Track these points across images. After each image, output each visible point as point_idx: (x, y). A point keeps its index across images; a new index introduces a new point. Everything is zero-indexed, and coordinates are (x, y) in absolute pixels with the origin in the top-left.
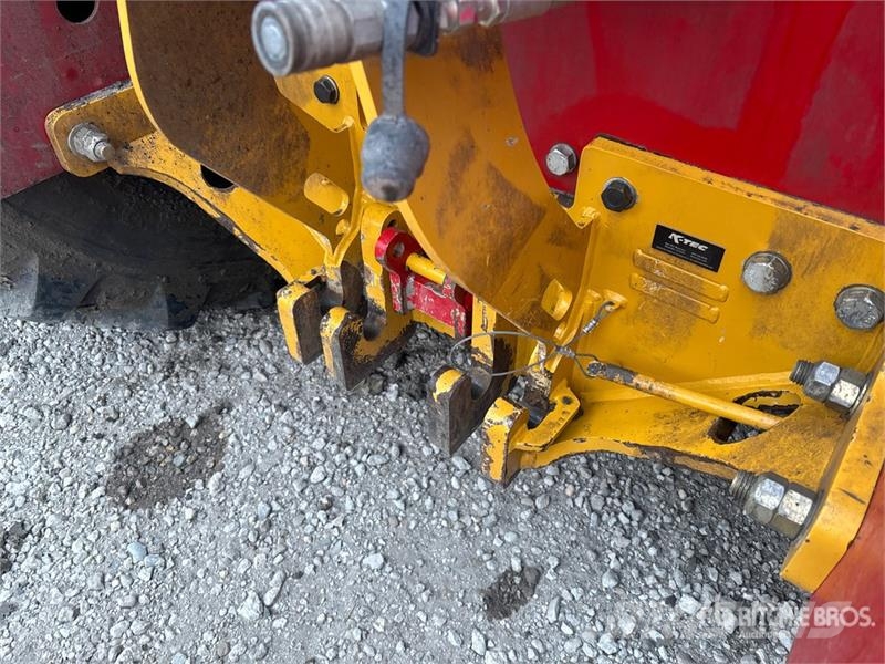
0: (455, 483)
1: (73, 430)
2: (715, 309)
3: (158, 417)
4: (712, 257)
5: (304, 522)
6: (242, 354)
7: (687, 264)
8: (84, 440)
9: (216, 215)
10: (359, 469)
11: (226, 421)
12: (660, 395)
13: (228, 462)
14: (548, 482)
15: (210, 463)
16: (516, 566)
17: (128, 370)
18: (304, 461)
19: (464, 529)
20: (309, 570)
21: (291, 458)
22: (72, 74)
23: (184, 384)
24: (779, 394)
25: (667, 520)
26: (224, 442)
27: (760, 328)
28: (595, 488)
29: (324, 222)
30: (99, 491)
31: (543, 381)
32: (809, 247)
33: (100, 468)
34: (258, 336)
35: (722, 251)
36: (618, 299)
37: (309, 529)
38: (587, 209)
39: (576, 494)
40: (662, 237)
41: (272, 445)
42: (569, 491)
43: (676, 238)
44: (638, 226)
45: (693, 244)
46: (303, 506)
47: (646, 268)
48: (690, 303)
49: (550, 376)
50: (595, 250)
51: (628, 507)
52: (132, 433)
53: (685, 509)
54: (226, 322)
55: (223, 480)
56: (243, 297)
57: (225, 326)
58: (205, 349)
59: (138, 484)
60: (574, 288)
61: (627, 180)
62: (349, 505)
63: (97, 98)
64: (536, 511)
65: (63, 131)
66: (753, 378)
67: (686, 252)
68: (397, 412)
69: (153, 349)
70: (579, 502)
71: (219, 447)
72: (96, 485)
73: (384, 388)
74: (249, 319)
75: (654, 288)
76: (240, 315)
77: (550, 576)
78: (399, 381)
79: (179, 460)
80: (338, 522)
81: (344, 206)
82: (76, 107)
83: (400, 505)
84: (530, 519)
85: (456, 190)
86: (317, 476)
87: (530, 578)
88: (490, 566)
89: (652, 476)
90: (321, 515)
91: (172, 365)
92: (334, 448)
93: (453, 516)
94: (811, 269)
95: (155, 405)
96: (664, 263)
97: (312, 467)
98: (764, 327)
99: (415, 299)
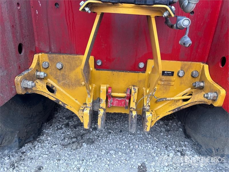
0: (114, 156)
2: (174, 83)
4: (172, 74)
7: (168, 76)
9: (54, 100)
10: (91, 164)
12: (172, 100)
14: (132, 147)
16: (139, 165)
18: (75, 169)
24: (187, 93)
27: (181, 83)
32: (186, 67)
34: (36, 147)
35: (174, 72)
40: (163, 73)
41: (63, 170)
43: (166, 72)
44: (159, 72)
45: (169, 72)
47: (161, 80)
48: (169, 83)
49: (149, 106)
51: (149, 144)
57: (24, 149)
58: (21, 157)
63: (25, 73)
65: (21, 81)
66: (181, 93)
67: (168, 74)
68: (89, 149)
73: (82, 145)
74: (30, 144)
75: (163, 83)
76: (27, 144)
77: (147, 163)
78: (85, 142)
82: (22, 75)
84: (134, 155)
86: (82, 170)
87: (143, 165)
88: (134, 168)
94: (187, 71)
96: (164, 78)
98: (182, 83)
99: (112, 103)
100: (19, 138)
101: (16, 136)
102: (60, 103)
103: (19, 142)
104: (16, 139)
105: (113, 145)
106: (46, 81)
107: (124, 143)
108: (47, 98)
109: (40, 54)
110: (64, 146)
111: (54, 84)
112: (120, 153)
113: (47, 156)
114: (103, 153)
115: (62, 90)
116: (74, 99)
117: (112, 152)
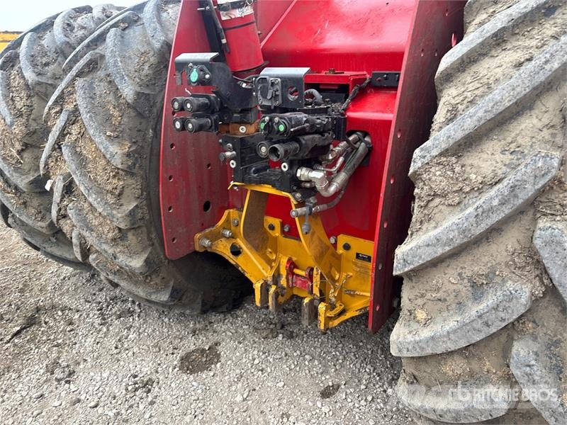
0: (307, 363)
1: (162, 352)
3: (193, 348)
4: (369, 259)
5: (254, 375)
6: (221, 327)
7: (363, 261)
8: (167, 355)
9: (234, 263)
10: (271, 360)
11: (219, 348)
12: (362, 295)
13: (223, 360)
14: (340, 361)
15: (216, 360)
16: (330, 384)
17: (178, 333)
18: (251, 358)
19: (312, 375)
20: (257, 388)
21: (246, 358)
22: (203, 225)
23: (200, 337)
25: (383, 370)
26: (220, 354)
28: (357, 362)
29: (269, 262)
30: (177, 369)
31: (333, 299)
33: (175, 363)
34: (226, 321)
35: (371, 257)
36: (351, 274)
37: (256, 377)
38: (340, 251)
39: (350, 364)
40: (358, 255)
41: (238, 354)
42: (348, 364)
43: (361, 255)
44: (352, 253)
45: (365, 256)
46: (253, 370)
47: (355, 264)
49: (335, 297)
50: (343, 262)
51: (369, 366)
52: (184, 353)
53: (389, 366)
54: (213, 317)
55: (222, 364)
56: (221, 306)
57: (213, 318)
58: (206, 326)
59: (190, 367)
60: (339, 271)
61: (349, 243)
62: (269, 370)
63: (207, 231)
64: (337, 370)
65: (199, 239)
67: (363, 259)
68: (282, 343)
69: (186, 326)
70: (351, 366)
71: (218, 356)
72: (175, 368)
73: (277, 336)
74: (222, 316)
75: (358, 269)
77: (343, 387)
78: (283, 334)
79: (204, 360)
80: (266, 374)
81: (274, 258)
82: (203, 233)
83: (288, 369)
84: (335, 371)
85: (312, 240)
86: (256, 362)
87: (335, 387)
88: (321, 385)
89: (378, 358)
90: (260, 373)
91: (195, 332)
92: (261, 354)
93: (307, 372)
95: (190, 344)
96: (360, 262)
97: (254, 360)
99: (296, 283)
100: (203, 301)
101: (200, 296)
102: (240, 268)
103: (203, 306)
104: (199, 300)
105: (317, 349)
106: (233, 241)
107: (334, 353)
108: (227, 261)
109: (231, 210)
110: (256, 329)
111: (243, 246)
112: (316, 362)
113: (231, 334)
114: (295, 354)
115: (249, 254)
116: (261, 268)
117: (307, 357)
